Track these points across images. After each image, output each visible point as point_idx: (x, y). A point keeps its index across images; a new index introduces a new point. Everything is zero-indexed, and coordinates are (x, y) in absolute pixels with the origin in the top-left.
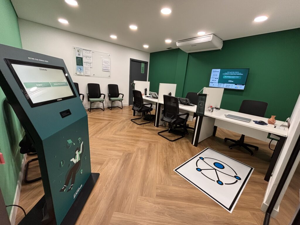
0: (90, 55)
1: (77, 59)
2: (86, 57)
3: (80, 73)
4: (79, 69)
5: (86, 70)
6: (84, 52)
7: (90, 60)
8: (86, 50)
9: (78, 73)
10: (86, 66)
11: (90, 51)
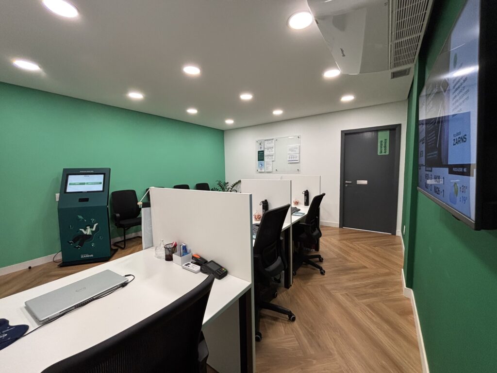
0: (272, 145)
1: (258, 153)
2: (268, 148)
3: (261, 170)
4: (261, 165)
5: (268, 166)
6: (266, 143)
7: (272, 151)
8: (268, 140)
9: (259, 171)
10: (267, 160)
11: (272, 139)
